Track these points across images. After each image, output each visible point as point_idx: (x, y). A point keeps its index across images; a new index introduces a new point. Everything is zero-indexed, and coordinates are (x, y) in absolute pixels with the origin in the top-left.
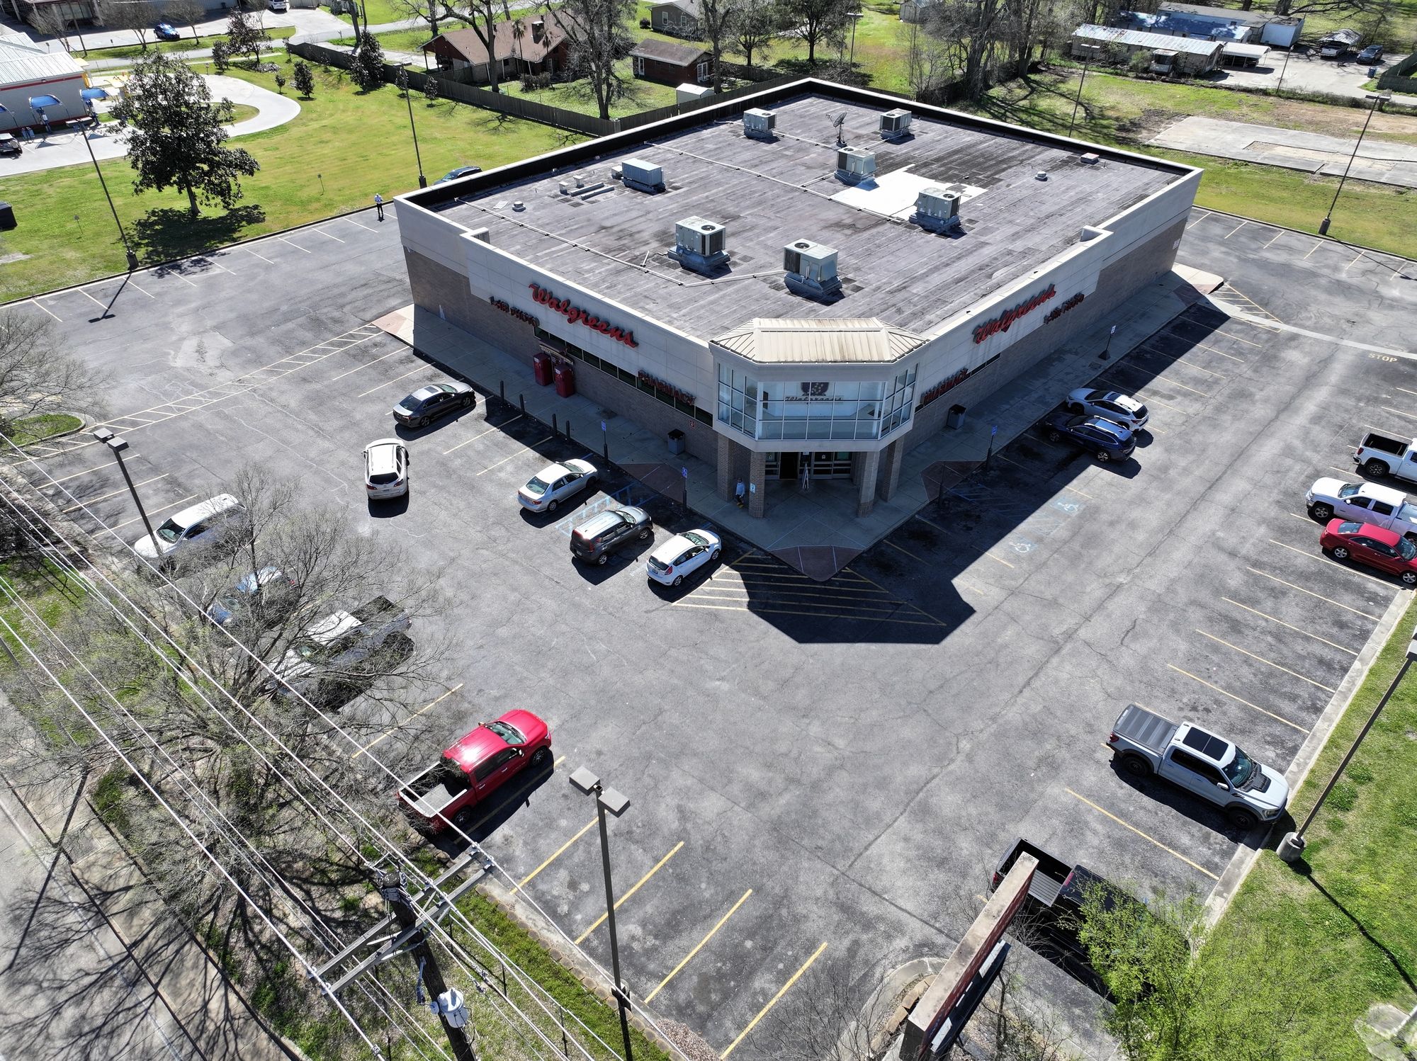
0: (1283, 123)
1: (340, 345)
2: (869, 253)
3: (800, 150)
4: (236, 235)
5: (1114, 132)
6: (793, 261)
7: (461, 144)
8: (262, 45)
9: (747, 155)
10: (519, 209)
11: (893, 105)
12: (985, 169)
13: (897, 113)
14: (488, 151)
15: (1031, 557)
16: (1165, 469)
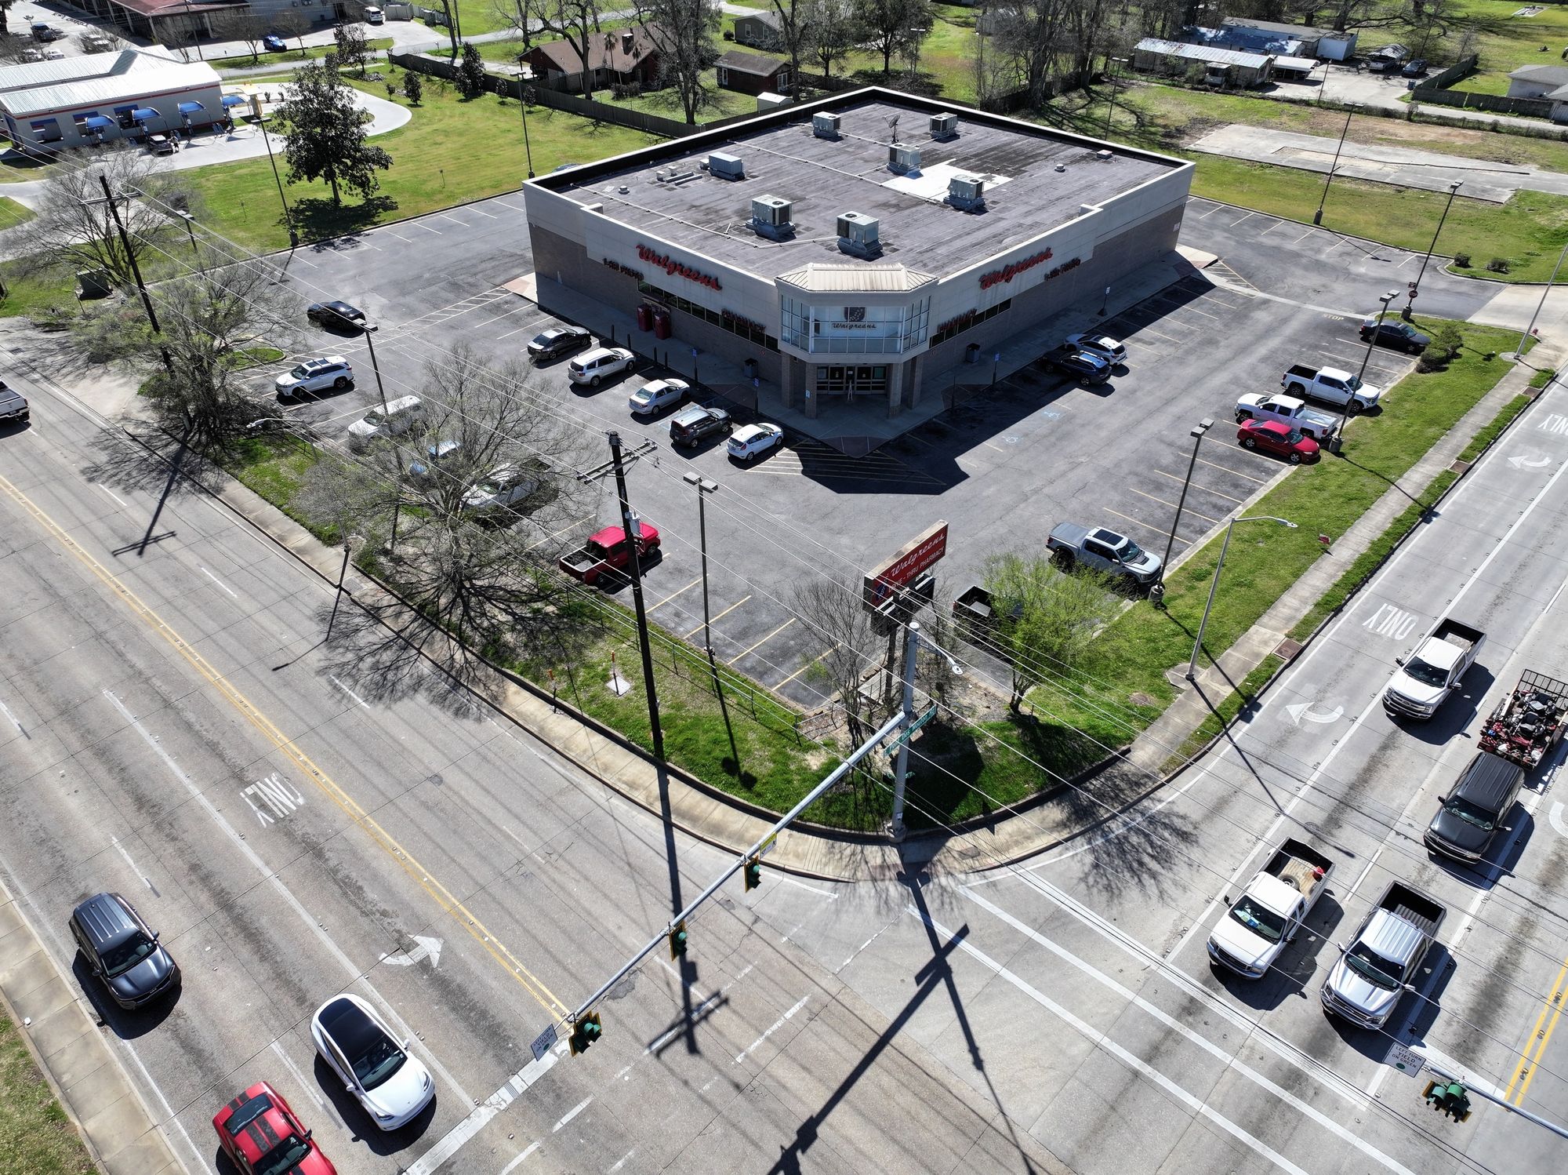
0: (1315, 131)
1: (477, 302)
2: (907, 225)
3: (860, 147)
4: (376, 219)
5: (1159, 138)
6: (844, 227)
7: (561, 146)
8: (368, 55)
9: (815, 151)
10: (624, 192)
11: (942, 109)
12: (1014, 163)
13: (944, 116)
14: (585, 152)
15: (1017, 445)
16: (1134, 392)
